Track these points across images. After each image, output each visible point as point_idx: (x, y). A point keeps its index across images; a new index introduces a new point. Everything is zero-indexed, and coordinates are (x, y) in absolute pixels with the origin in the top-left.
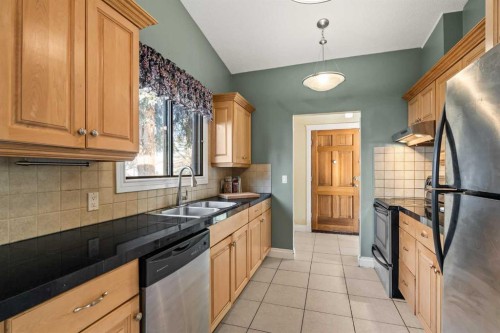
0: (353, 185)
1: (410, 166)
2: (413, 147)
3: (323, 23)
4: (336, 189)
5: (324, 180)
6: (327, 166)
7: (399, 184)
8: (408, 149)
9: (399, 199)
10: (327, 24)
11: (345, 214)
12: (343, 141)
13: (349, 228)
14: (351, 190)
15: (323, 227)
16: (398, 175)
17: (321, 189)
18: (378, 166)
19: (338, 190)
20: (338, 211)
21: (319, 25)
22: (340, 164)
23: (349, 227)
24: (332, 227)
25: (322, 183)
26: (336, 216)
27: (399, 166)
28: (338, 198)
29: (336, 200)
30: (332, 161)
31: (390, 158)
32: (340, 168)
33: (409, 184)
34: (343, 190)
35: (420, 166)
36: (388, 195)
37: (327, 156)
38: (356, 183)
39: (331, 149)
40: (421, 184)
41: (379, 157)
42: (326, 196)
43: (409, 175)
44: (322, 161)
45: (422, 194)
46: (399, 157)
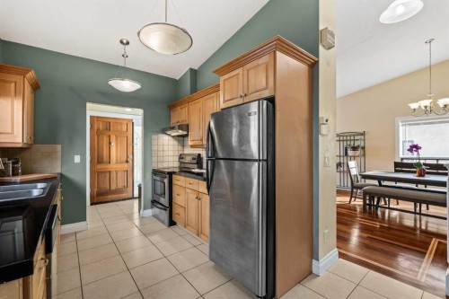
0: (127, 162)
1: (171, 148)
2: (173, 137)
3: (125, 41)
4: (113, 166)
5: (102, 159)
6: (105, 148)
7: (166, 159)
8: (170, 138)
10: (128, 43)
11: (120, 185)
12: (119, 128)
13: (124, 195)
14: (126, 166)
15: (102, 199)
16: (166, 153)
17: (100, 167)
18: (154, 148)
19: (115, 166)
20: (115, 183)
21: (122, 42)
22: (117, 145)
24: (110, 197)
25: (100, 161)
26: (113, 187)
27: (166, 148)
28: (115, 173)
29: (113, 175)
30: (110, 143)
31: (161, 142)
32: (117, 149)
33: (171, 159)
34: (119, 166)
35: (176, 148)
36: (160, 166)
37: (105, 139)
38: (129, 160)
39: (109, 133)
40: (177, 159)
41: (154, 142)
42: (105, 172)
43: (171, 153)
44: (100, 143)
45: (177, 164)
46: (166, 143)
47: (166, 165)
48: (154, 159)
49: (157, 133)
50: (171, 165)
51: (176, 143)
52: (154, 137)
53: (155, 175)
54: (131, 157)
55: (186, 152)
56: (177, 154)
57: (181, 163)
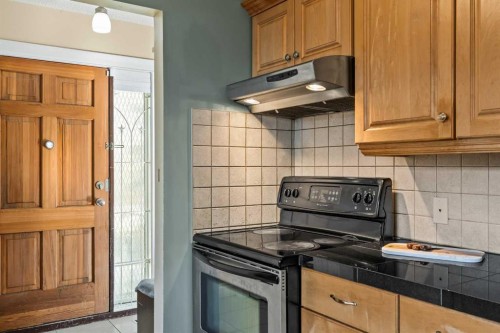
0: (94, 201)
1: (254, 157)
2: (260, 116)
4: (52, 216)
5: (19, 192)
6: (26, 157)
7: (238, 196)
8: (253, 121)
9: (236, 231)
11: (73, 275)
12: (70, 93)
13: (86, 308)
14: (89, 214)
16: (238, 175)
17: (9, 217)
18: (201, 156)
19: (58, 215)
22: (63, 149)
23: (84, 305)
25: (11, 200)
27: (238, 158)
28: (56, 237)
29: (52, 243)
30: (42, 143)
31: (222, 135)
32: (63, 162)
33: (254, 196)
34: (69, 215)
35: (270, 156)
36: (219, 222)
37: (28, 129)
38: (99, 195)
39: (39, 111)
40: (272, 195)
41: (201, 135)
42: (26, 235)
43: (253, 175)
44: (12, 141)
45: (273, 215)
46: (238, 137)
47: (237, 219)
48: (200, 197)
49: (210, 100)
50: (254, 219)
51: (269, 138)
52: (200, 114)
53: (206, 257)
54: (104, 185)
55: (298, 173)
56: (274, 178)
57: (285, 210)
